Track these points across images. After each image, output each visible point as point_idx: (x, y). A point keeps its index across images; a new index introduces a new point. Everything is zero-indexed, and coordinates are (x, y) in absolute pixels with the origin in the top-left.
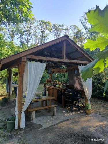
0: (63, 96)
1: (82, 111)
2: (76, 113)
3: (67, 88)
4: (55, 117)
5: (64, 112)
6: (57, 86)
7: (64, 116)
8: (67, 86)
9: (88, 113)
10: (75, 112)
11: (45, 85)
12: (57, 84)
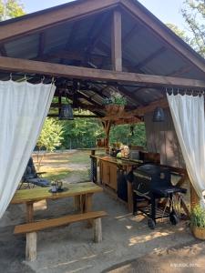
0: (131, 182)
1: (182, 229)
2: (164, 234)
3: (142, 162)
4: (98, 246)
5: (129, 227)
6: (119, 155)
7: (125, 244)
8: (142, 156)
9: (200, 238)
10: (161, 231)
11: (93, 152)
12: (119, 151)
